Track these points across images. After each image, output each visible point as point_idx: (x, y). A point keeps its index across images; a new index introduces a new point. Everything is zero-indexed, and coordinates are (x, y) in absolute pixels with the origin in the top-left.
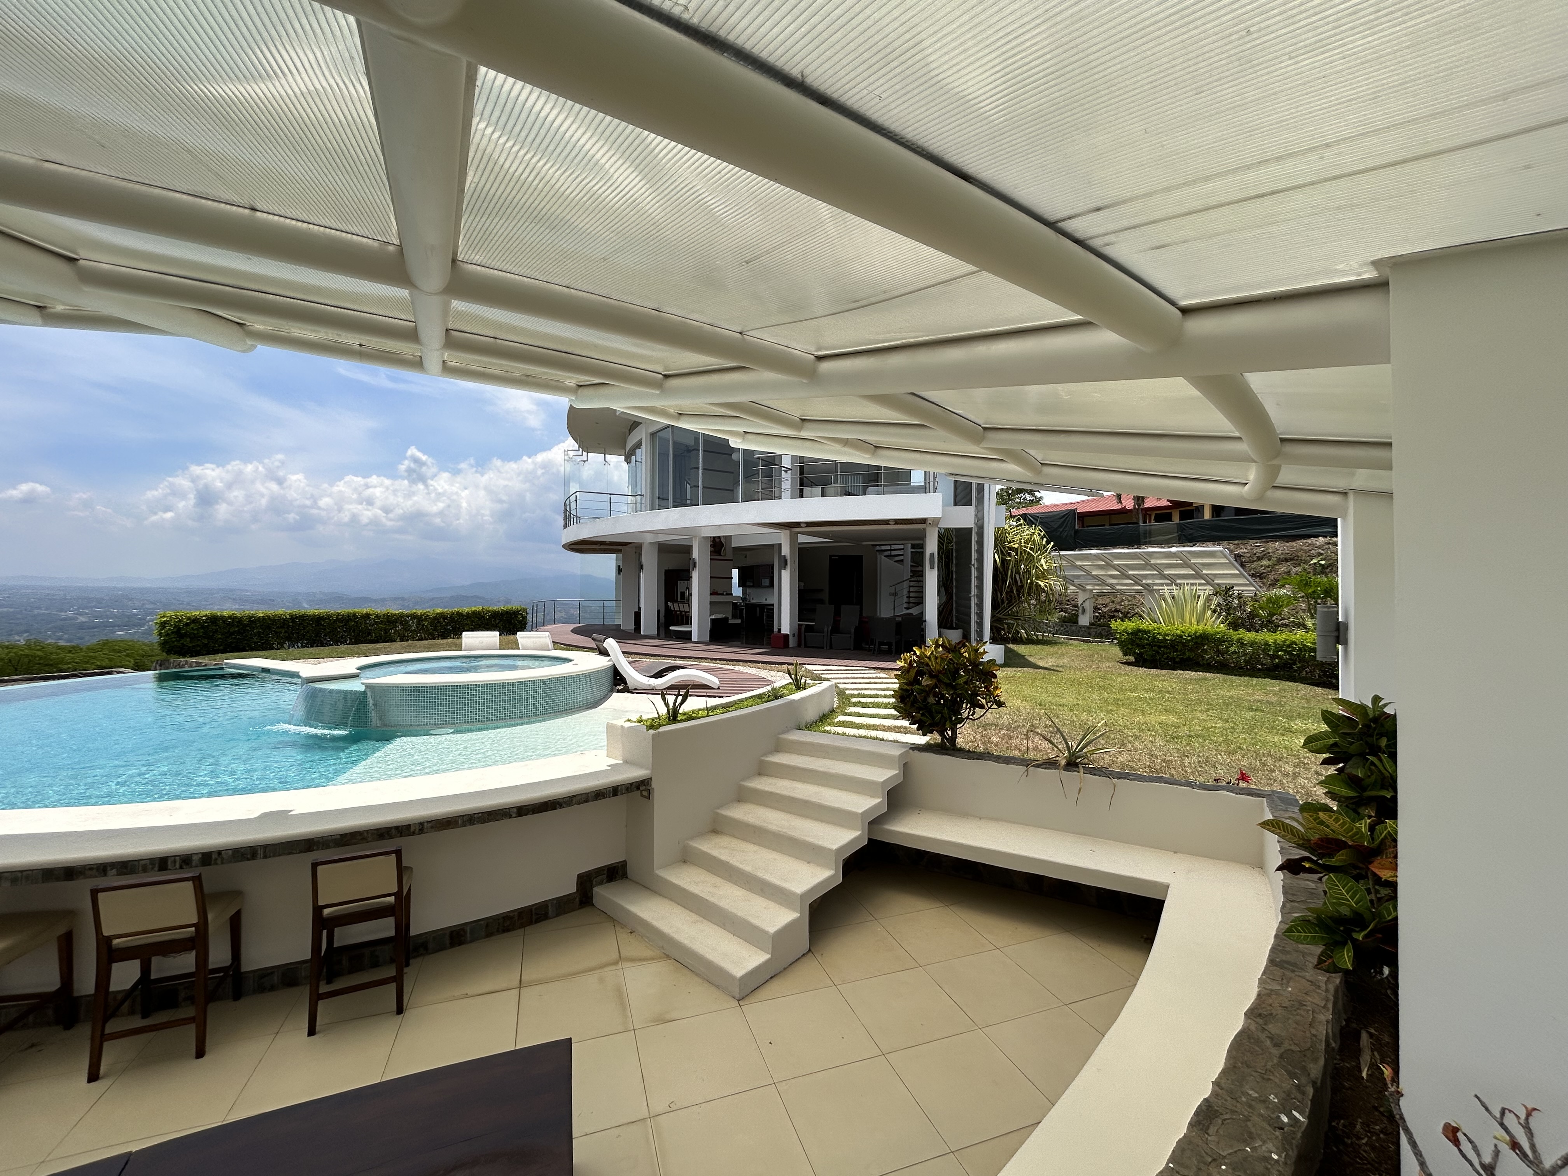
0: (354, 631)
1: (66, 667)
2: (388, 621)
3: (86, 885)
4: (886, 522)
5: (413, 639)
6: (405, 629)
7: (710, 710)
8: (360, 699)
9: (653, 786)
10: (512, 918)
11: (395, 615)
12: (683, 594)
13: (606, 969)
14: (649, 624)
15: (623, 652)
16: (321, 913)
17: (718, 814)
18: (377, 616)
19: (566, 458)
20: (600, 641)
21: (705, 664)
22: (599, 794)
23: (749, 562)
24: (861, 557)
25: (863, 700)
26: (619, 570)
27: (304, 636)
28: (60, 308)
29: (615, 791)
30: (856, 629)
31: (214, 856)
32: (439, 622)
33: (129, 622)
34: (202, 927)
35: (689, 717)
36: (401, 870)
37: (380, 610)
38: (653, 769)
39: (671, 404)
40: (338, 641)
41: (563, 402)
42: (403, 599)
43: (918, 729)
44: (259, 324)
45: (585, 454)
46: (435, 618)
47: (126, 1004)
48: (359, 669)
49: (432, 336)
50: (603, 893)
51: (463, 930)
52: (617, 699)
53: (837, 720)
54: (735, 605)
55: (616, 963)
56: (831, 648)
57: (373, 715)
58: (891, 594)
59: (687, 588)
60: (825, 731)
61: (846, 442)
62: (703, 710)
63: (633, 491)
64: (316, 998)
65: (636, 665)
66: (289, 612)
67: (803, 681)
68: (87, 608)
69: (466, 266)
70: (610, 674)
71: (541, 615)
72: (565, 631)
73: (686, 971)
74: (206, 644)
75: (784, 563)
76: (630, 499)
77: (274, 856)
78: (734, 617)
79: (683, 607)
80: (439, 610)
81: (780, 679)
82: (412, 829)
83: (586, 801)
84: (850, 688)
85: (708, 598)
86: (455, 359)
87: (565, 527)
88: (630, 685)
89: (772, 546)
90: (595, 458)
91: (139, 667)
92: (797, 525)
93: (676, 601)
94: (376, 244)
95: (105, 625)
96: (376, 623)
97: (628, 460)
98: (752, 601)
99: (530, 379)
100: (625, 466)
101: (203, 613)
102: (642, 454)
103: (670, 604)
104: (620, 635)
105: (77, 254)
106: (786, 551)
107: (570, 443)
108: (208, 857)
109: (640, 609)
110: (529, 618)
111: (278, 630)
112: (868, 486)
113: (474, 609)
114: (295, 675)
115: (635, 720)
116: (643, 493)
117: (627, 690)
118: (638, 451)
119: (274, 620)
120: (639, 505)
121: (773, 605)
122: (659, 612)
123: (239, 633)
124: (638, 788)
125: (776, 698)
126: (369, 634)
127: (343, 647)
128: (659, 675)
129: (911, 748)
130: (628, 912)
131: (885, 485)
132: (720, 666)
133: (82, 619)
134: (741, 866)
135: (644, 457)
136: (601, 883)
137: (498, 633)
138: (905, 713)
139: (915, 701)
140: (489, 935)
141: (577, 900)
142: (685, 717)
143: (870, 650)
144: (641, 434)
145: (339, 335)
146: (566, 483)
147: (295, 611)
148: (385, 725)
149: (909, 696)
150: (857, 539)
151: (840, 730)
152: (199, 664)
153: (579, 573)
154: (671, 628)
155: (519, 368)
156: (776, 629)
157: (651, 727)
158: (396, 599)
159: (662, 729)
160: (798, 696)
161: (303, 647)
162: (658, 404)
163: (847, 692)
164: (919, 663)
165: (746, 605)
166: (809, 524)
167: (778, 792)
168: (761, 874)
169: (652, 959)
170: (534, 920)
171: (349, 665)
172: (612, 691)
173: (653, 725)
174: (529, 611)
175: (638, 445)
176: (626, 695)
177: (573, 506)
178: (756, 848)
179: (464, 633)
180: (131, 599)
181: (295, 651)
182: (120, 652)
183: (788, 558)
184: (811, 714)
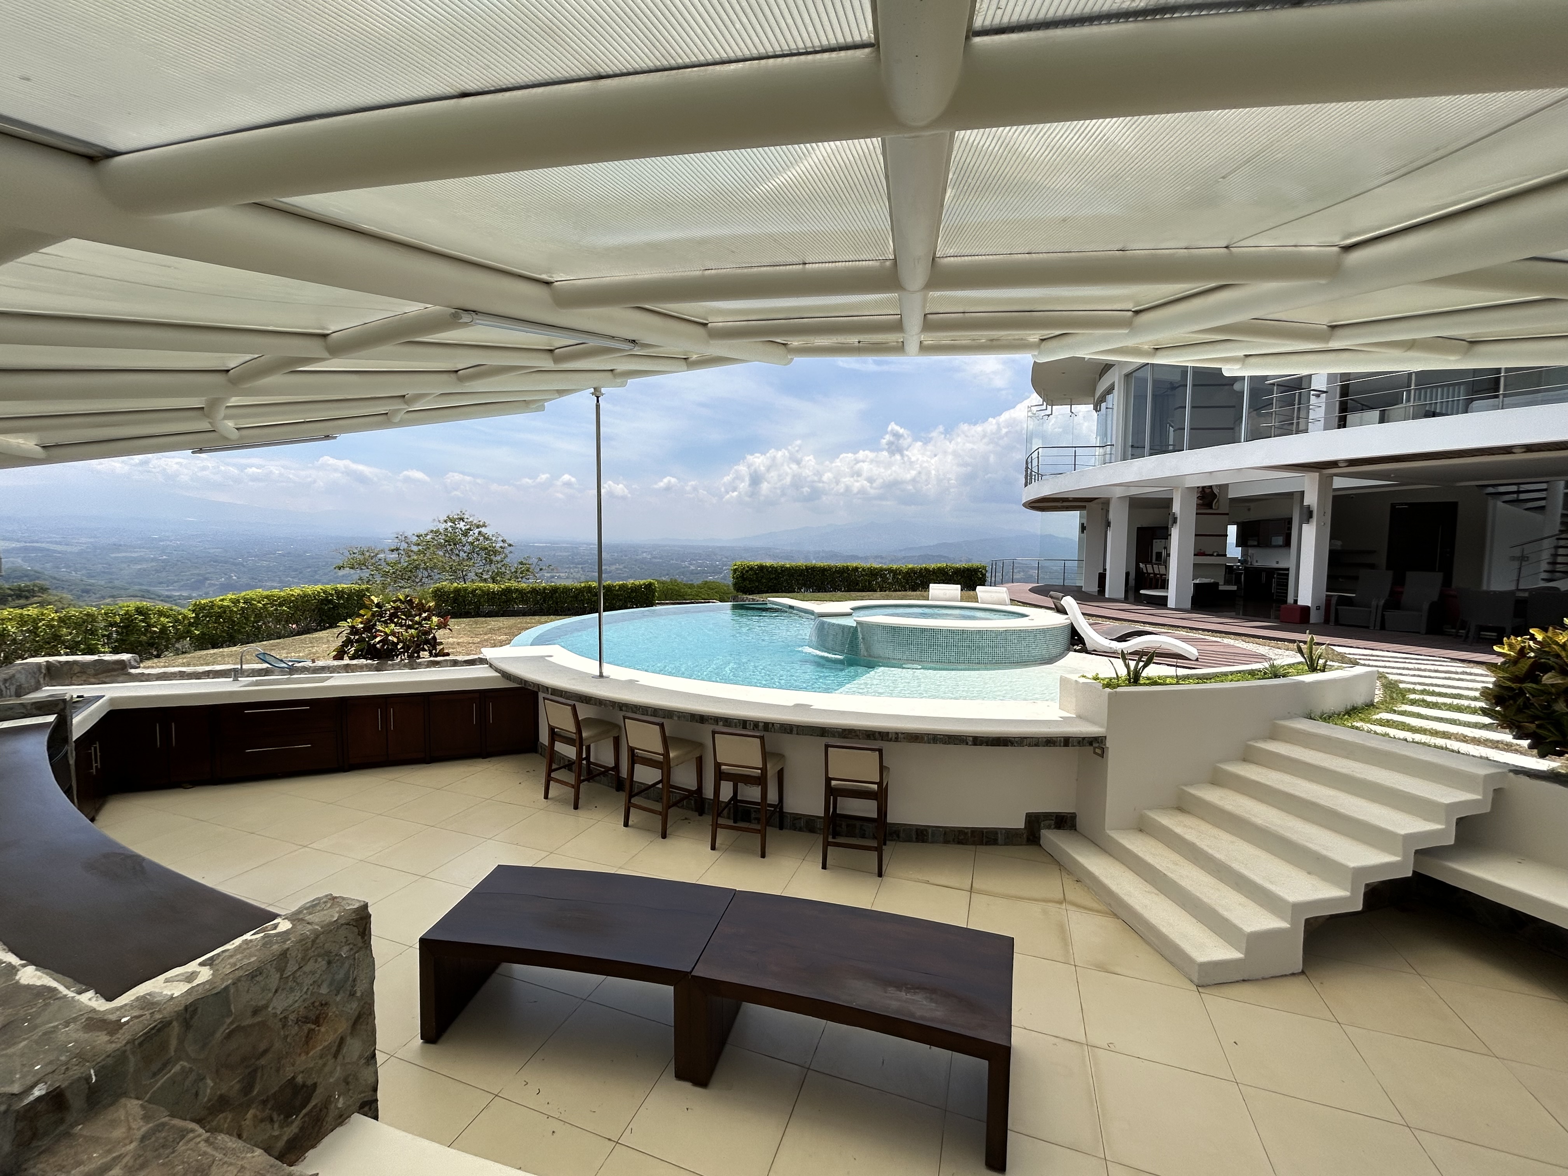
0: (847, 581)
1: (688, 597)
2: (872, 574)
3: (709, 728)
4: (1507, 450)
5: (890, 590)
6: (883, 581)
7: (1179, 679)
8: (852, 632)
9: (1108, 745)
10: (966, 834)
11: (876, 569)
12: (1159, 555)
13: (1050, 904)
14: (1115, 585)
15: (1084, 614)
16: (830, 783)
17: (1184, 792)
18: (863, 570)
19: (1030, 414)
20: (1057, 599)
21: (1183, 633)
22: (1049, 742)
23: (1254, 515)
24: (1455, 504)
25: (1429, 699)
26: (1083, 528)
27: (814, 583)
28: (694, 357)
29: (1066, 741)
30: (1433, 605)
31: (770, 726)
32: (910, 576)
33: (716, 571)
34: (764, 770)
35: (1153, 682)
36: (882, 768)
37: (866, 565)
38: (1108, 728)
39: (1145, 340)
40: (836, 589)
41: (1027, 359)
42: (882, 558)
43: (1531, 747)
44: (795, 342)
45: (1049, 407)
46: (907, 572)
47: (726, 810)
48: (852, 609)
49: (913, 324)
50: (1050, 837)
51: (926, 830)
52: (1074, 659)
53: (1378, 717)
54: (1229, 569)
55: (1061, 903)
56: (1383, 627)
57: (862, 646)
58: (1513, 558)
59: (1165, 548)
60: (1353, 727)
61: (1411, 345)
62: (1172, 677)
63: (1102, 440)
64: (826, 845)
65: (1096, 627)
66: (805, 564)
67: (1321, 662)
68: (694, 560)
69: (942, 260)
70: (1067, 634)
71: (999, 575)
72: (1023, 589)
73: (1136, 936)
74: (757, 587)
75: (1308, 514)
76: (1098, 451)
77: (803, 734)
78: (1227, 582)
79: (1159, 569)
80: (910, 566)
81: (1286, 657)
82: (890, 736)
83: (1037, 745)
84: (1407, 680)
85: (1191, 559)
86: (929, 339)
87: (1026, 486)
88: (1089, 646)
89: (1291, 494)
90: (1061, 410)
91: (722, 600)
92: (1334, 464)
93: (1151, 563)
94: (877, 264)
95: (704, 572)
96: (862, 575)
97: (1096, 409)
98: (1256, 564)
99: (995, 343)
100: (1095, 414)
101: (756, 564)
102: (1115, 400)
103: (1141, 565)
104: (1081, 596)
105: (707, 320)
106: (1311, 499)
107: (1035, 398)
108: (767, 726)
109: (1105, 570)
110: (988, 575)
111: (798, 578)
112: (1472, 400)
113: (939, 565)
114: (812, 613)
115: (1091, 677)
116: (1114, 443)
117: (1085, 650)
118: (1109, 397)
119: (796, 570)
120: (1108, 457)
121: (1288, 569)
122: (1127, 574)
123: (775, 579)
124: (1091, 744)
125: (1276, 676)
126: (857, 584)
127: (839, 594)
128: (1122, 639)
129: (1511, 771)
130: (1076, 862)
131: (1505, 396)
132: (1203, 637)
133: (692, 567)
134: (1210, 851)
135: (1115, 403)
136: (1049, 827)
137: (959, 586)
138: (1507, 722)
139: (1527, 704)
140: (946, 842)
141: (1025, 836)
142: (1148, 682)
143: (1457, 636)
144: (1114, 377)
145: (845, 339)
146: (1029, 440)
147: (809, 564)
148: (870, 656)
149: (1514, 698)
150: (1448, 478)
151: (1379, 729)
152: (753, 600)
153: (1039, 532)
154: (1142, 592)
155: (983, 336)
156: (1290, 600)
157: (1108, 685)
158: (876, 557)
159: (1119, 689)
160: (1310, 678)
161: (813, 592)
162: (1131, 343)
163: (1401, 686)
164: (1540, 652)
165: (1246, 569)
166: (1352, 462)
167: (1268, 783)
168: (1235, 866)
169: (1098, 911)
170: (984, 841)
171: (845, 606)
172: (1069, 650)
173: (1109, 684)
174: (989, 569)
175: (1110, 390)
176: (1084, 655)
177: (1035, 463)
178: (1234, 838)
179: (931, 585)
180: (715, 555)
181: (808, 595)
182: (713, 589)
183: (1315, 508)
184: (1332, 702)
